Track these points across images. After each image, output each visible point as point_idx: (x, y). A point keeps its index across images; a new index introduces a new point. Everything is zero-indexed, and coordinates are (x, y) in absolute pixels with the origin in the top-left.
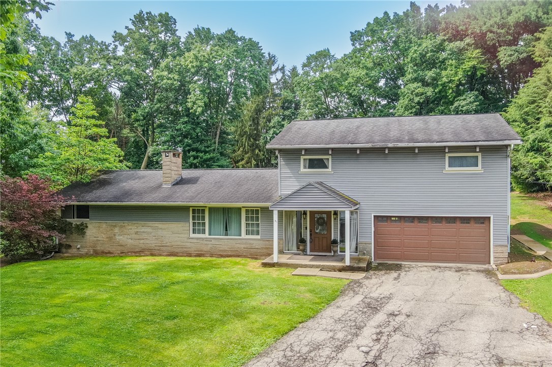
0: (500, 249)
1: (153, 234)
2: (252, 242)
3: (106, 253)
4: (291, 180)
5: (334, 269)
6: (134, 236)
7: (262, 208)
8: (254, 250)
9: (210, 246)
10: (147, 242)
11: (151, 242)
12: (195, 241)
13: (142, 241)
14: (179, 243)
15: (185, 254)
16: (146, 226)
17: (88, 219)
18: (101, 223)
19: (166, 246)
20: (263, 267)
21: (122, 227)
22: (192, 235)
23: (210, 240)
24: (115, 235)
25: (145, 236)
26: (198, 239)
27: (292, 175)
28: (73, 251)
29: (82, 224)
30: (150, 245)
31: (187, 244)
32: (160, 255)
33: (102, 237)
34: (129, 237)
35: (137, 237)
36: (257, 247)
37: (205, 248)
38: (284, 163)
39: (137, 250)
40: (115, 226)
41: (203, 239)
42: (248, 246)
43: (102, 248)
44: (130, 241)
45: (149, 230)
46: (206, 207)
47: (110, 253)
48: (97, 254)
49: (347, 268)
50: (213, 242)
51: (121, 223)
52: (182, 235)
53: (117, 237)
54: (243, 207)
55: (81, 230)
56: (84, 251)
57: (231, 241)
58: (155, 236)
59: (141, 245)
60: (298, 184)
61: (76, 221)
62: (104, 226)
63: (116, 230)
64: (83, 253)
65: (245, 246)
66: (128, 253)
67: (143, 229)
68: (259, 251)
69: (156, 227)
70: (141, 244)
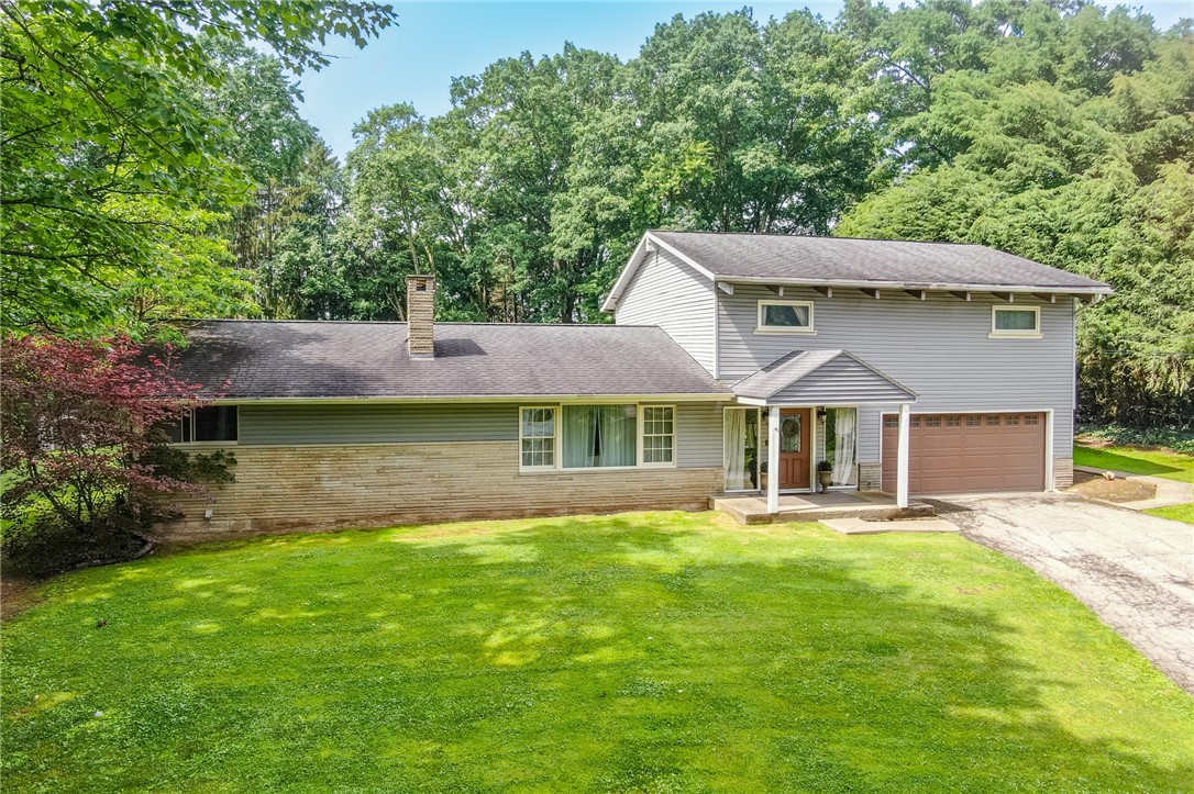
0: (1063, 463)
1: (426, 471)
2: (660, 476)
3: (293, 525)
4: (738, 347)
5: (880, 517)
6: (374, 478)
7: (680, 405)
8: (669, 492)
9: (571, 490)
10: (412, 490)
11: (424, 492)
12: (534, 481)
13: (396, 490)
14: (494, 489)
15: (509, 513)
16: (408, 454)
17: (235, 443)
18: (275, 450)
19: (461, 498)
20: (750, 524)
21: (338, 458)
22: (524, 469)
23: (570, 477)
24: (318, 479)
25: (405, 476)
26: (540, 476)
27: (740, 338)
28: (190, 528)
29: (218, 456)
30: (420, 497)
31: (515, 489)
32: (446, 520)
33: (281, 485)
34: (359, 481)
35: (383, 479)
36: (671, 485)
37: (557, 496)
38: (725, 313)
39: (383, 511)
40: (319, 457)
41: (551, 476)
42: (654, 485)
43: (281, 515)
44: (363, 491)
45: (416, 461)
46: (558, 404)
47: (303, 524)
48: (264, 531)
49: (904, 513)
50: (577, 481)
51: (337, 449)
52: (502, 470)
53: (325, 484)
54: (641, 403)
55: (217, 471)
56: (222, 526)
57: (617, 476)
58: (432, 476)
59: (394, 500)
60: (751, 356)
61: (194, 448)
62: (286, 457)
63: (324, 466)
64: (221, 529)
65: (646, 485)
66: (356, 520)
67: (399, 461)
68: (674, 493)
69: (436, 454)
70: (393, 497)
